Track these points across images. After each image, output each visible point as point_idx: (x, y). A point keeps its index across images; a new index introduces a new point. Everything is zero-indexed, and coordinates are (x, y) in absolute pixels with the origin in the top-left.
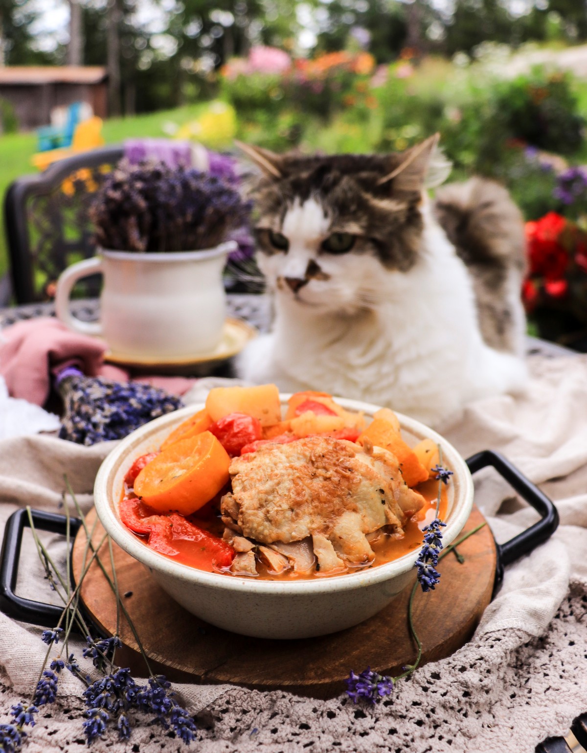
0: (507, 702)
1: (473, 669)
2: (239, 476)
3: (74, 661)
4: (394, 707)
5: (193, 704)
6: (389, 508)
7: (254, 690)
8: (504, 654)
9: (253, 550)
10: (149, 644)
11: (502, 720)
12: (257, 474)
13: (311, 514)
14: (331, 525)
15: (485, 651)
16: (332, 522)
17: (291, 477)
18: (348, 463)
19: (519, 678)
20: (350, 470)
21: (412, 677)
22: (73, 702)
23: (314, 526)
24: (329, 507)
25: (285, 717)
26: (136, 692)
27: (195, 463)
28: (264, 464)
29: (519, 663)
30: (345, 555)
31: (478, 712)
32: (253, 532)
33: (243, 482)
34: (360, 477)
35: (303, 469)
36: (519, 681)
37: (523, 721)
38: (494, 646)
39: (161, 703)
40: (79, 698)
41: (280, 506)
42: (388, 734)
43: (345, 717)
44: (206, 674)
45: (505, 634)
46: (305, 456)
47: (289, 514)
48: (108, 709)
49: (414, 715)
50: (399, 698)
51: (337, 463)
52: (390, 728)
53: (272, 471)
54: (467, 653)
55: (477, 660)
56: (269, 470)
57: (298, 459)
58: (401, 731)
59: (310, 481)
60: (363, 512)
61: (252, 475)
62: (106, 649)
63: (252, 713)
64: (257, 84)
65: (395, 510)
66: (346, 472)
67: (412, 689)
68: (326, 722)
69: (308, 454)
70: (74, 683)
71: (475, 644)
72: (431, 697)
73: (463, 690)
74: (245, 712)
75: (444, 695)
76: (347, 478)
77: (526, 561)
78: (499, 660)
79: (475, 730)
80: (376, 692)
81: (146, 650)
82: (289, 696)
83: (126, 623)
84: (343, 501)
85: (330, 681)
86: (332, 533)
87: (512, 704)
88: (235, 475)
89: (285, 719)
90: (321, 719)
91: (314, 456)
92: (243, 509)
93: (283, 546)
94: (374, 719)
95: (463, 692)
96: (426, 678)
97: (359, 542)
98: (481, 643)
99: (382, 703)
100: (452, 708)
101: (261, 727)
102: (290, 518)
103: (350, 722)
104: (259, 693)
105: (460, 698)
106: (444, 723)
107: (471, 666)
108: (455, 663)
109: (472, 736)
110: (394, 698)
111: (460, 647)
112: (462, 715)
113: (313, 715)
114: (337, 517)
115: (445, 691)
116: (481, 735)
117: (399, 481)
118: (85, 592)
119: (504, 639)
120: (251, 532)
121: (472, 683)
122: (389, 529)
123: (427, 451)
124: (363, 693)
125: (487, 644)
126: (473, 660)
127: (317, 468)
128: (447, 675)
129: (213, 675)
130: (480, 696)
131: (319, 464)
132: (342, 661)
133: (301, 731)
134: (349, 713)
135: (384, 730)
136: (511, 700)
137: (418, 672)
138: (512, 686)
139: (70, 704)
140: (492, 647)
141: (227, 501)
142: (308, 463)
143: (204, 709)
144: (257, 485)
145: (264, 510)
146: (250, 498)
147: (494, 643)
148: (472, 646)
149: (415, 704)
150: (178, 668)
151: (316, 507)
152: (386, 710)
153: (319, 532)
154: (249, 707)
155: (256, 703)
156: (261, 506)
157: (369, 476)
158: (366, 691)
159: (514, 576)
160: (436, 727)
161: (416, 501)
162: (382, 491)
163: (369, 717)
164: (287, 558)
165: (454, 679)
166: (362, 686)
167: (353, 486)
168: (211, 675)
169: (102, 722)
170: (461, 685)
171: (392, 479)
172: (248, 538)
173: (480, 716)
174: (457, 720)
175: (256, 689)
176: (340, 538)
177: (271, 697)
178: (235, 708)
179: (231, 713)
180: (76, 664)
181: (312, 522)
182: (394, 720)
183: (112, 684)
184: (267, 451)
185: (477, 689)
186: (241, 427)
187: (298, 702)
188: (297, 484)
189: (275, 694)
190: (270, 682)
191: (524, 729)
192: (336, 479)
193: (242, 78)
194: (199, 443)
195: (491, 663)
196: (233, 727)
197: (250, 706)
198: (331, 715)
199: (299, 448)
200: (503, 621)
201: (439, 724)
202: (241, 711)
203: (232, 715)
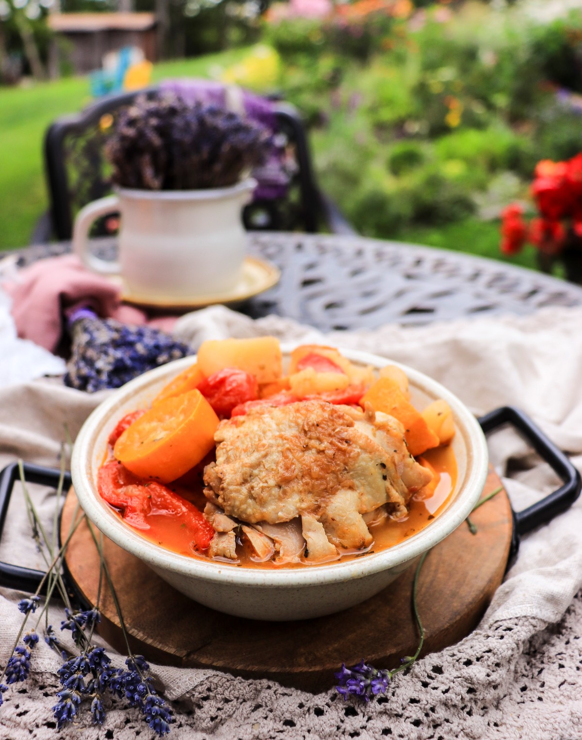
0: (516, 695)
1: (479, 663)
2: (224, 444)
3: (52, 633)
4: (388, 705)
5: (172, 688)
6: (391, 484)
7: (238, 678)
8: (516, 646)
9: (235, 529)
10: (131, 618)
11: (511, 719)
12: (243, 443)
13: (301, 492)
14: (323, 505)
15: (493, 643)
16: (324, 502)
17: (280, 449)
18: (346, 433)
19: (531, 667)
20: (346, 442)
21: (411, 671)
22: (48, 678)
23: (304, 505)
24: (321, 484)
25: (268, 710)
26: (110, 676)
27: (179, 424)
28: (252, 432)
29: (532, 650)
30: (338, 539)
31: (484, 708)
32: (236, 510)
33: (227, 452)
34: (358, 450)
35: (294, 439)
36: (532, 671)
37: (533, 722)
38: (505, 637)
39: (135, 690)
40: (55, 675)
41: (266, 482)
42: (382, 734)
43: (334, 715)
44: (188, 655)
45: (517, 623)
46: (297, 424)
47: (275, 491)
48: (80, 691)
49: (411, 714)
50: (395, 694)
51: (333, 433)
52: (383, 728)
53: (260, 440)
54: (474, 644)
55: (484, 652)
56: (257, 440)
57: (290, 427)
58: (396, 732)
59: (301, 454)
60: (361, 490)
61: (238, 444)
62: (84, 622)
63: (234, 702)
64: (299, 29)
65: (398, 486)
66: (342, 444)
67: (411, 683)
68: (313, 720)
69: (300, 421)
70: (50, 659)
71: (484, 634)
72: (431, 694)
73: (467, 687)
74: (227, 701)
75: (447, 691)
76: (344, 452)
77: (544, 531)
78: (510, 652)
79: (480, 730)
80: (369, 689)
81: (127, 625)
82: (276, 686)
83: (110, 593)
84: (337, 478)
85: (322, 669)
86: (324, 513)
87: (522, 699)
88: (220, 442)
89: (268, 713)
90: (307, 715)
91: (308, 424)
92: (225, 485)
93: (268, 527)
94: (366, 718)
95: (468, 689)
96: (426, 672)
97: (354, 524)
98: (490, 633)
99: (375, 701)
100: (455, 706)
101: (243, 719)
102: (277, 496)
103: (339, 720)
104: (243, 680)
105: (463, 696)
106: (446, 723)
107: (478, 659)
108: (459, 655)
109: (476, 737)
110: (390, 695)
111: (467, 635)
112: (465, 713)
113: (298, 710)
114: (330, 496)
115: (447, 688)
116: (486, 735)
117: (403, 453)
118: (70, 556)
119: (516, 629)
120: (233, 510)
121: (478, 679)
122: (390, 508)
123: (439, 414)
124: (355, 691)
125: (496, 634)
126: (480, 653)
127: (310, 439)
128: (450, 669)
129: (195, 657)
130: (486, 691)
131: (313, 434)
132: (336, 645)
133: (285, 727)
134: (339, 711)
135: (377, 730)
136: (522, 693)
137: (418, 664)
138: (524, 677)
139: (45, 681)
140: (502, 637)
141: (210, 471)
142: (300, 433)
143: (183, 696)
144: (242, 456)
145: (248, 485)
146: (233, 472)
147: (504, 633)
148: (480, 634)
149: (413, 701)
150: (159, 647)
151: (307, 484)
152: (380, 707)
153: (309, 513)
154: (231, 696)
155: (238, 692)
156: (245, 481)
157: (368, 448)
158: (358, 689)
159: (531, 548)
160: (436, 726)
161: (422, 476)
162: (383, 466)
163: (361, 715)
164: (273, 541)
165: (458, 674)
166: (354, 682)
167: (350, 460)
168: (194, 657)
169: (73, 707)
170: (465, 681)
171: (395, 451)
172: (231, 517)
173: (486, 712)
174: (460, 719)
175: (240, 676)
176: (333, 520)
177: (255, 686)
178: (217, 695)
179: (213, 701)
180: (54, 637)
181: (302, 501)
182: (388, 718)
183: (86, 664)
184: (257, 415)
185: (483, 685)
186: (234, 385)
187: (284, 694)
188: (286, 457)
189: (260, 683)
190: (255, 668)
191: (534, 730)
192: (330, 452)
193: (285, 23)
194: (186, 403)
195: (500, 656)
196: (214, 716)
197: (233, 695)
198: (319, 712)
199: (292, 415)
200: (515, 607)
201: (439, 723)
202: (223, 699)
203: (213, 702)
